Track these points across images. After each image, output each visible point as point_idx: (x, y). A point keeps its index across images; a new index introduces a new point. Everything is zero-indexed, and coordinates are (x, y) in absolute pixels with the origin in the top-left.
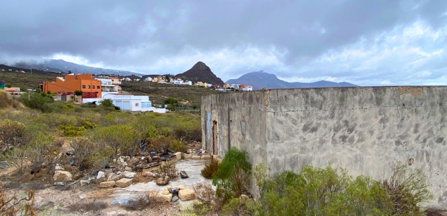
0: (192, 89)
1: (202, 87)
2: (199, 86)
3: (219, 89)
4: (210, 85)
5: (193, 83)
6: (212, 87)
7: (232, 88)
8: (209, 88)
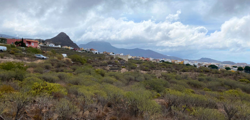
0: (62, 50)
1: (67, 49)
2: (66, 49)
3: (78, 51)
4: (72, 48)
5: (61, 46)
6: (74, 49)
7: (85, 51)
8: (72, 50)
